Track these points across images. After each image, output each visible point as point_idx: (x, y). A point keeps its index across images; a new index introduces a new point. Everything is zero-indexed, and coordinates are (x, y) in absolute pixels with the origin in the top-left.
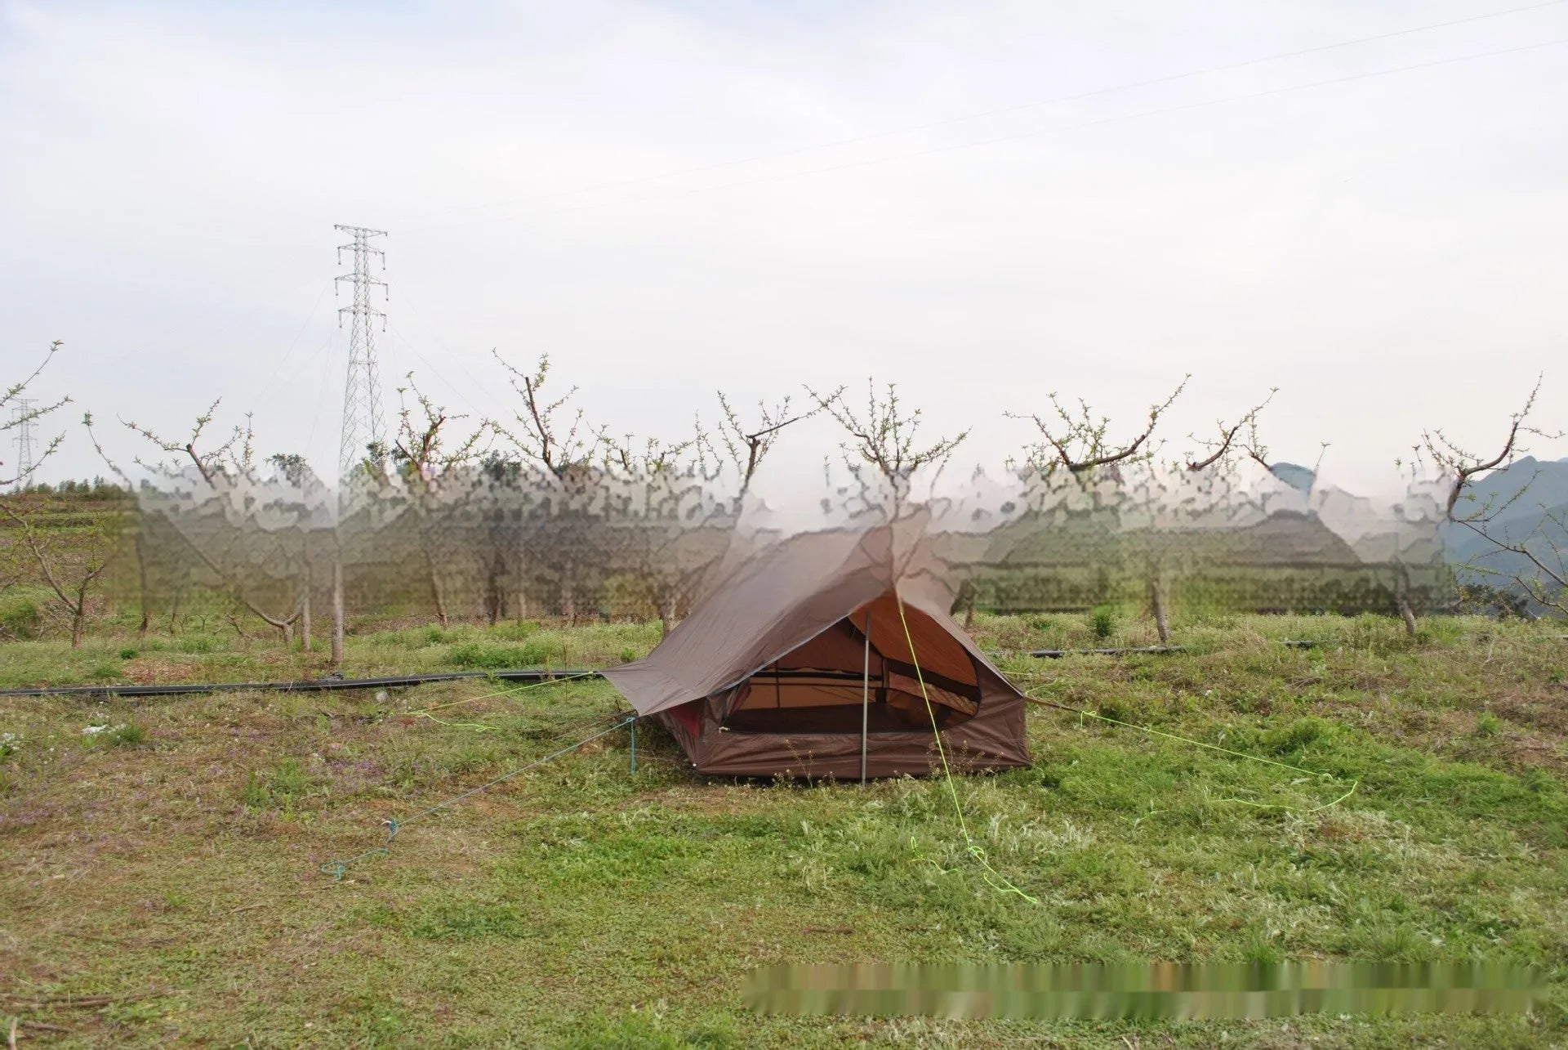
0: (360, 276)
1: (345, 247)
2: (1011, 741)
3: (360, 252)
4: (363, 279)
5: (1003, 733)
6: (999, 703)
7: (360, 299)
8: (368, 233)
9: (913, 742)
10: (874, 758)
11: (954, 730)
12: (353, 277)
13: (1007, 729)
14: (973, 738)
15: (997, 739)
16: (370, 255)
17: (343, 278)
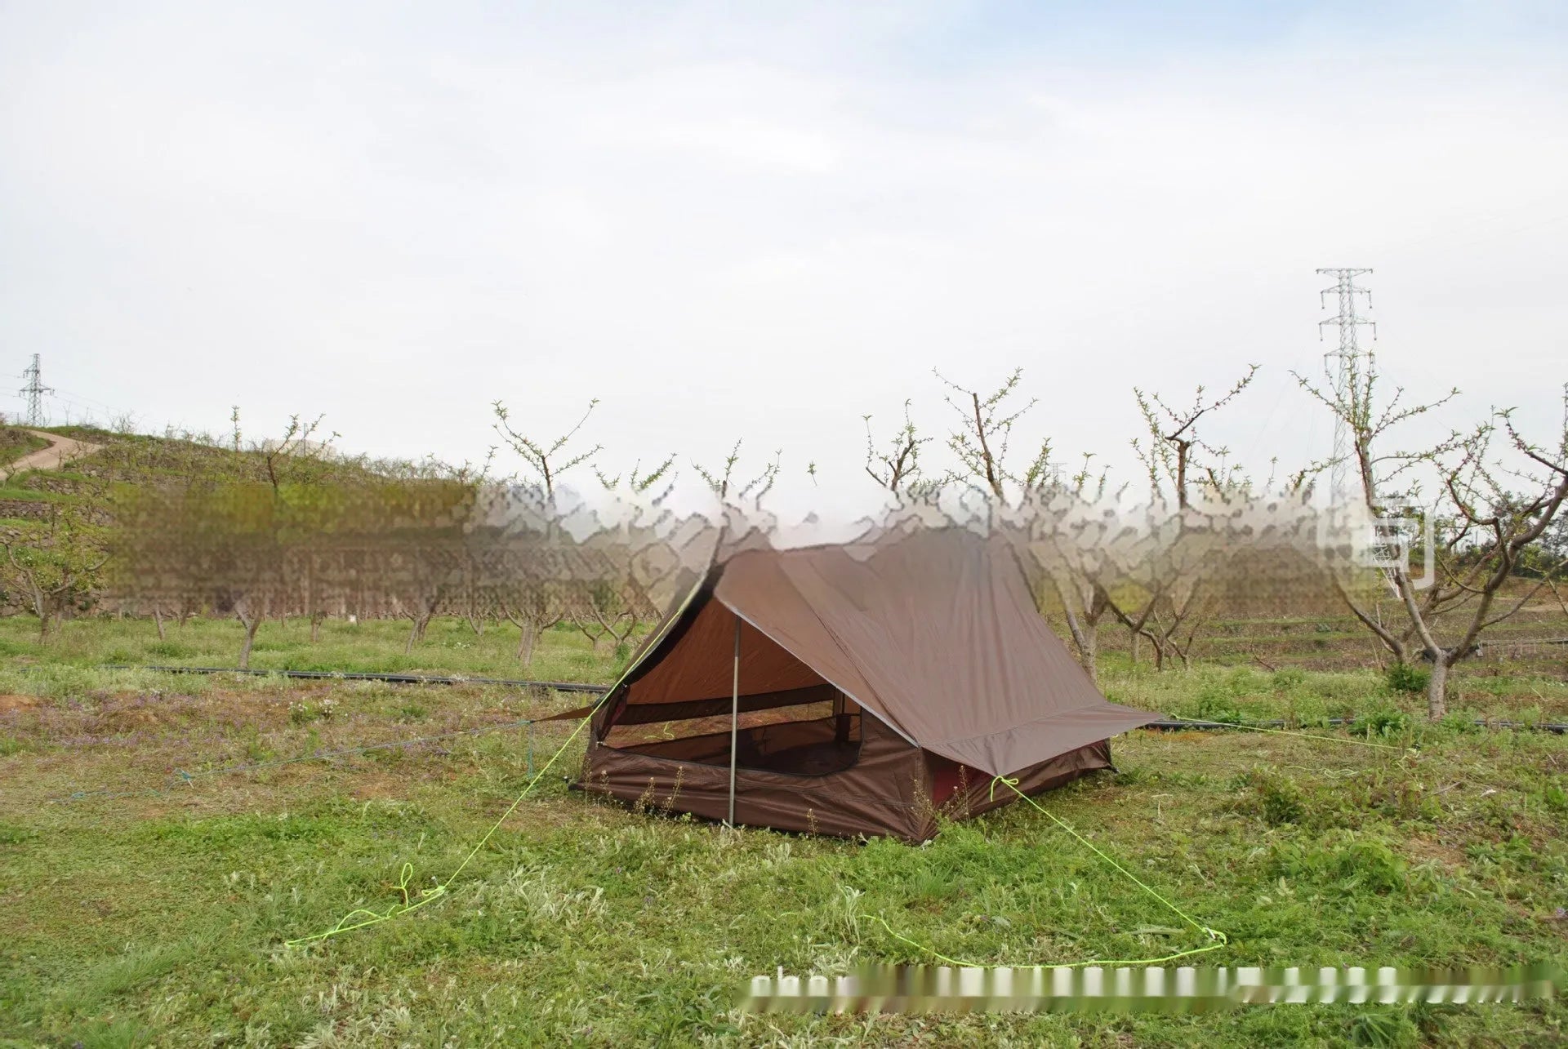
0: (1345, 318)
1: (1329, 291)
2: (898, 804)
3: (1345, 294)
4: (1349, 320)
5: (888, 791)
6: (887, 751)
7: (1347, 342)
8: (1352, 273)
9: (784, 786)
10: (745, 800)
11: (830, 778)
12: (1339, 320)
13: (895, 788)
14: (853, 793)
15: (880, 799)
16: (1356, 296)
17: (1327, 322)
